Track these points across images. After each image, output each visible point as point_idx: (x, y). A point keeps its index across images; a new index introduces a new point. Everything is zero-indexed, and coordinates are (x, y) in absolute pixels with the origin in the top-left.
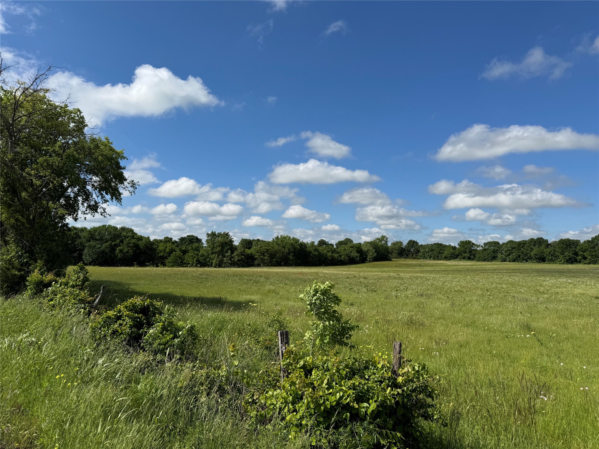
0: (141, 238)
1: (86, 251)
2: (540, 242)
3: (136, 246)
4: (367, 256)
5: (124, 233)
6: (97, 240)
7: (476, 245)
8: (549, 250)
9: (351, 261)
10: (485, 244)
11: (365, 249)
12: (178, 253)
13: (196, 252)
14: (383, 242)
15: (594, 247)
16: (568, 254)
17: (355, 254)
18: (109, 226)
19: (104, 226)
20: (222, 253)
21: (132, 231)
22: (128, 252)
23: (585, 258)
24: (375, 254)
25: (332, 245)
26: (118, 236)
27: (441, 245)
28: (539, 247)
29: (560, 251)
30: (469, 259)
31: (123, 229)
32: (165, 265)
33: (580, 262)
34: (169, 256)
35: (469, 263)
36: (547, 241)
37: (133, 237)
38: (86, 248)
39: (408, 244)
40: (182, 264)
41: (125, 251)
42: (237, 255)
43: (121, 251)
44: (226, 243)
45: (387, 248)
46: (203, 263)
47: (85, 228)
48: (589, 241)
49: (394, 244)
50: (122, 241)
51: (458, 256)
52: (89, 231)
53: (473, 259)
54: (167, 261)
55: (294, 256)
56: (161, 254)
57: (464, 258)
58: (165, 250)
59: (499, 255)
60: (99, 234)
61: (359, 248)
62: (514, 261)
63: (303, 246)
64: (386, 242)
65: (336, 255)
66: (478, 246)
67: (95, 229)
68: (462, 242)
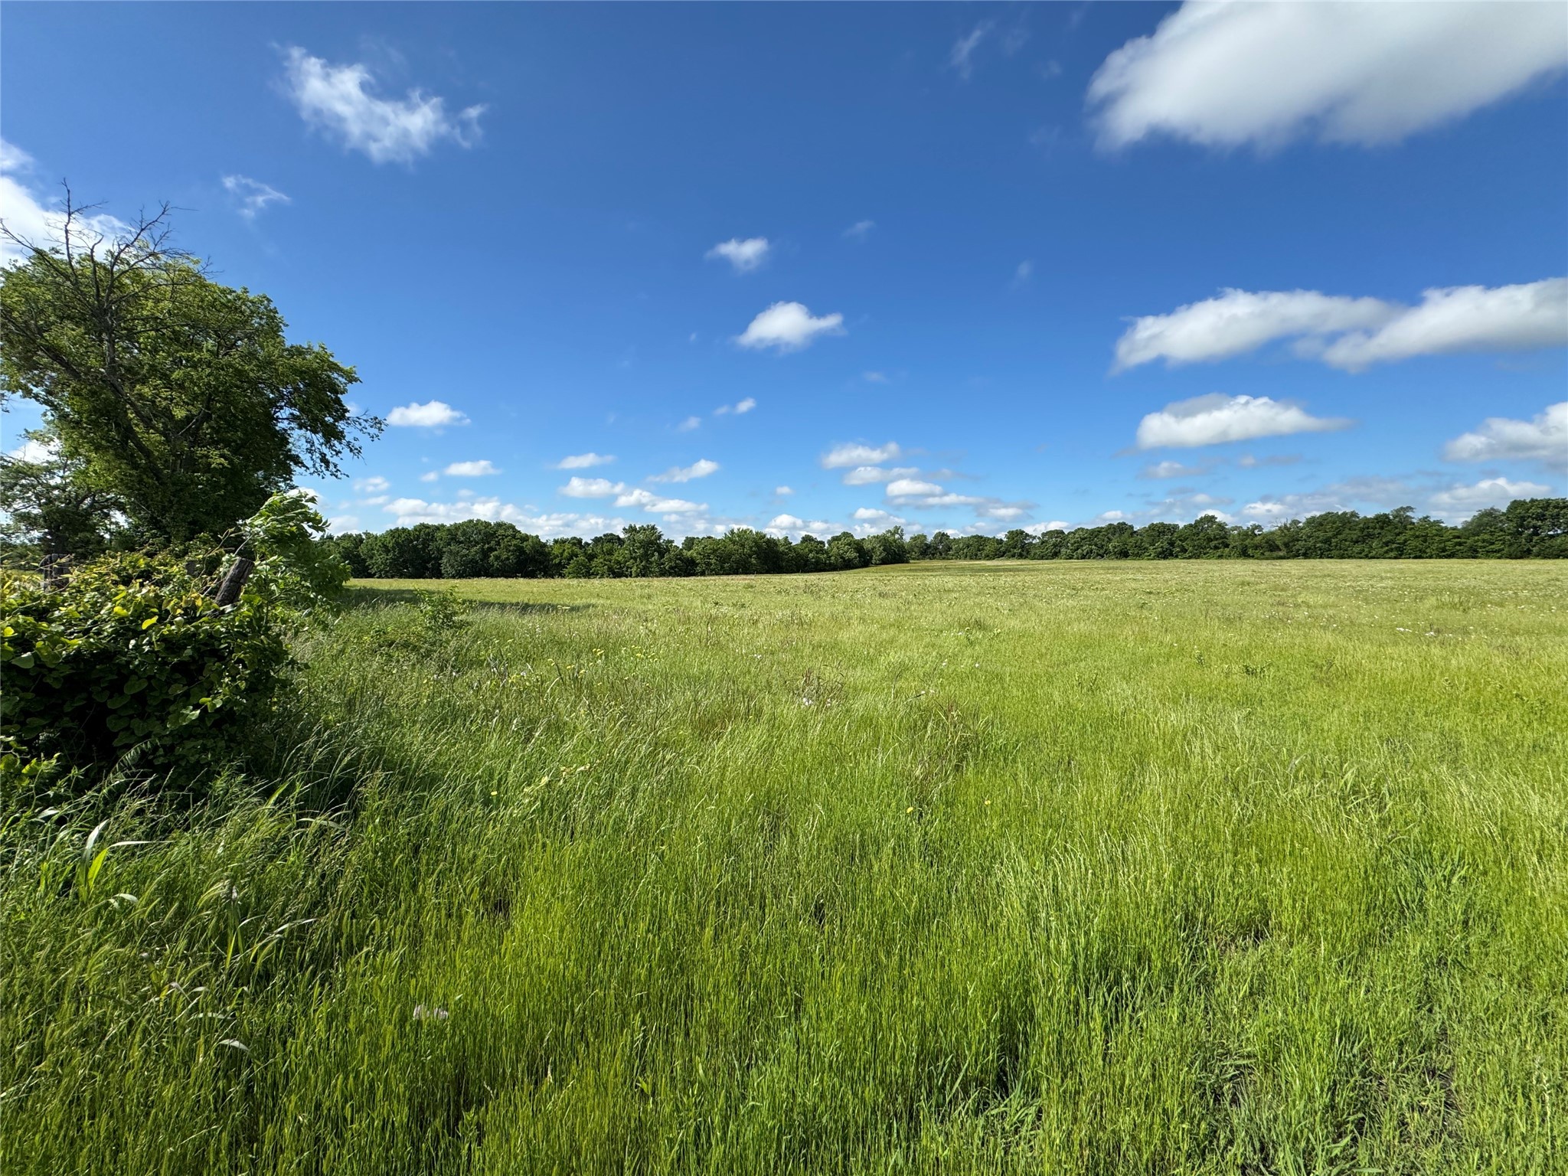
0: (526, 538)
1: (444, 560)
2: (1122, 529)
3: (520, 550)
4: (871, 557)
5: (501, 532)
6: (461, 542)
7: (1031, 536)
8: (1132, 540)
9: (847, 565)
10: (1044, 535)
11: (867, 546)
12: (581, 558)
13: (607, 557)
14: (897, 536)
15: (1198, 534)
16: (1162, 544)
17: (852, 554)
18: (478, 520)
19: (471, 521)
20: (646, 556)
21: (513, 527)
22: (508, 559)
23: (1185, 551)
24: (884, 554)
25: (822, 543)
26: (492, 535)
27: (981, 537)
28: (1120, 535)
29: (1149, 540)
30: (1021, 556)
31: (499, 525)
32: (562, 576)
33: (1177, 557)
34: (568, 564)
35: (1019, 562)
36: (1132, 527)
37: (514, 537)
38: (445, 555)
39: (935, 537)
40: (589, 574)
41: (504, 557)
42: (670, 560)
43: (497, 558)
44: (651, 543)
45: (901, 547)
46: (617, 573)
47: (443, 526)
48: (1191, 525)
49: (914, 539)
50: (498, 544)
51: (1004, 553)
52: (449, 530)
53: (1026, 558)
54: (565, 571)
55: (758, 558)
56: (557, 561)
57: (1013, 556)
58: (562, 554)
59: (1063, 550)
60: (464, 534)
61: (858, 546)
62: (1083, 557)
63: (772, 543)
64: (901, 536)
65: (823, 557)
66: (1034, 538)
67: (457, 527)
68: (1011, 533)
